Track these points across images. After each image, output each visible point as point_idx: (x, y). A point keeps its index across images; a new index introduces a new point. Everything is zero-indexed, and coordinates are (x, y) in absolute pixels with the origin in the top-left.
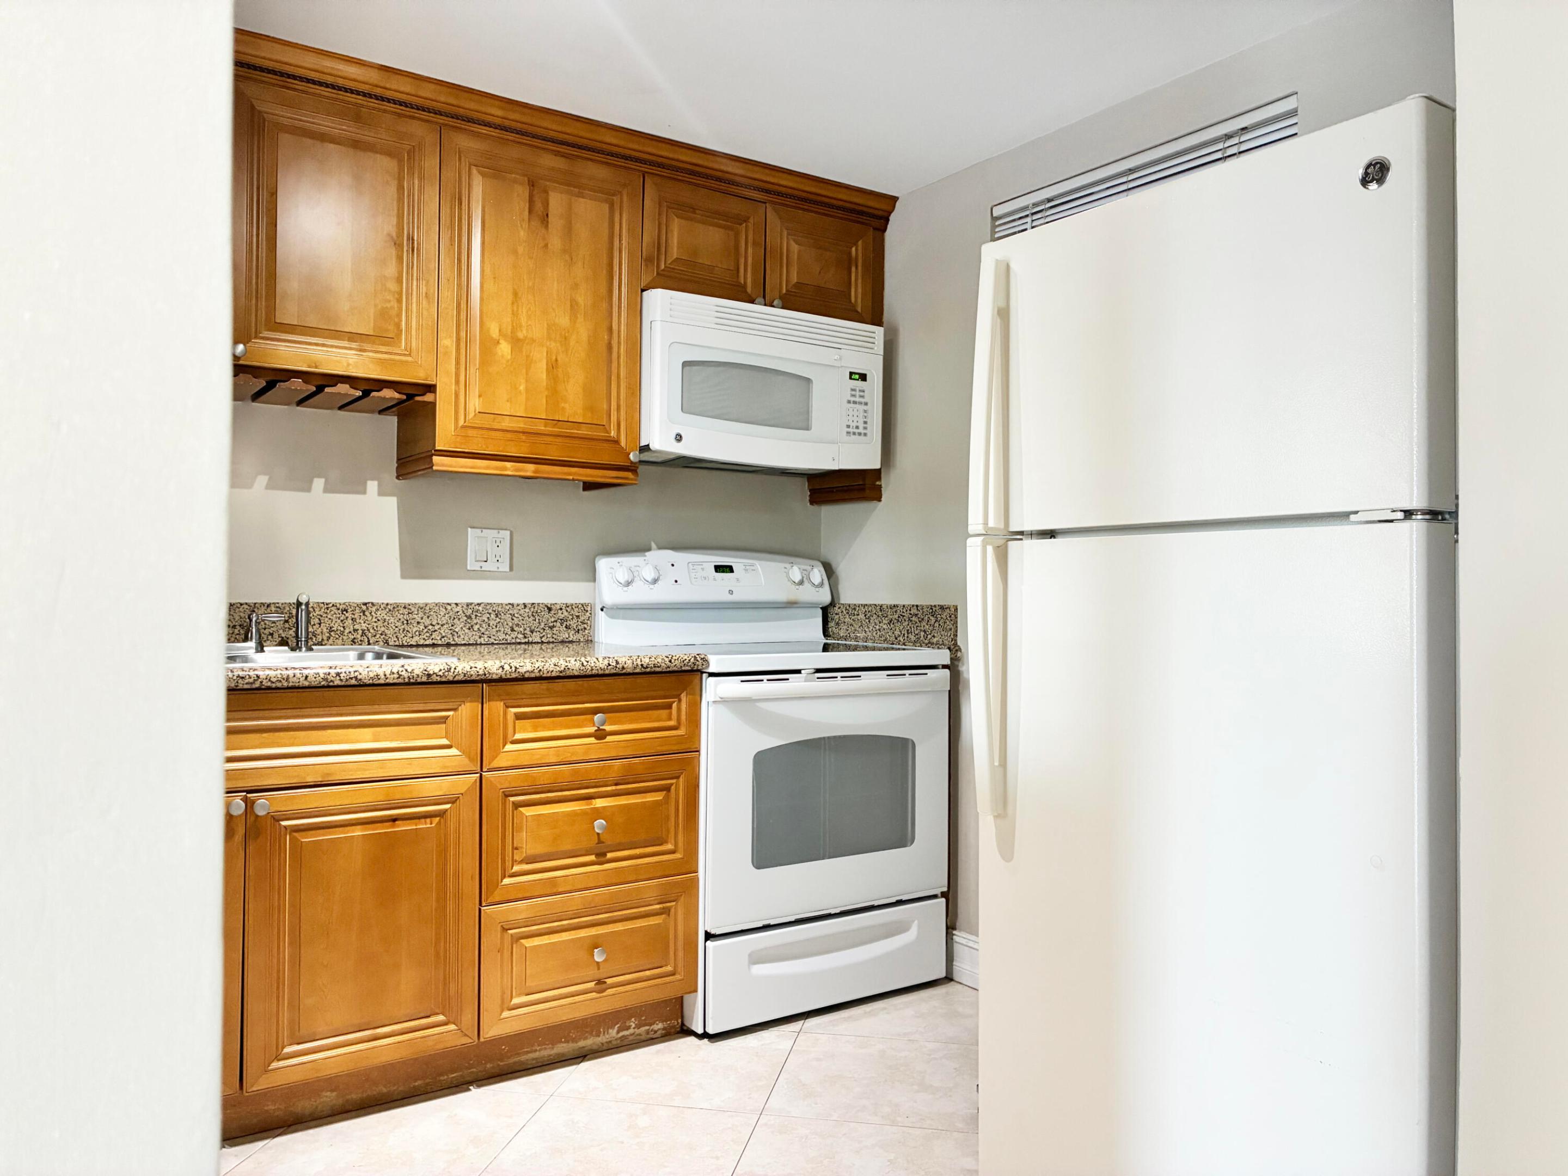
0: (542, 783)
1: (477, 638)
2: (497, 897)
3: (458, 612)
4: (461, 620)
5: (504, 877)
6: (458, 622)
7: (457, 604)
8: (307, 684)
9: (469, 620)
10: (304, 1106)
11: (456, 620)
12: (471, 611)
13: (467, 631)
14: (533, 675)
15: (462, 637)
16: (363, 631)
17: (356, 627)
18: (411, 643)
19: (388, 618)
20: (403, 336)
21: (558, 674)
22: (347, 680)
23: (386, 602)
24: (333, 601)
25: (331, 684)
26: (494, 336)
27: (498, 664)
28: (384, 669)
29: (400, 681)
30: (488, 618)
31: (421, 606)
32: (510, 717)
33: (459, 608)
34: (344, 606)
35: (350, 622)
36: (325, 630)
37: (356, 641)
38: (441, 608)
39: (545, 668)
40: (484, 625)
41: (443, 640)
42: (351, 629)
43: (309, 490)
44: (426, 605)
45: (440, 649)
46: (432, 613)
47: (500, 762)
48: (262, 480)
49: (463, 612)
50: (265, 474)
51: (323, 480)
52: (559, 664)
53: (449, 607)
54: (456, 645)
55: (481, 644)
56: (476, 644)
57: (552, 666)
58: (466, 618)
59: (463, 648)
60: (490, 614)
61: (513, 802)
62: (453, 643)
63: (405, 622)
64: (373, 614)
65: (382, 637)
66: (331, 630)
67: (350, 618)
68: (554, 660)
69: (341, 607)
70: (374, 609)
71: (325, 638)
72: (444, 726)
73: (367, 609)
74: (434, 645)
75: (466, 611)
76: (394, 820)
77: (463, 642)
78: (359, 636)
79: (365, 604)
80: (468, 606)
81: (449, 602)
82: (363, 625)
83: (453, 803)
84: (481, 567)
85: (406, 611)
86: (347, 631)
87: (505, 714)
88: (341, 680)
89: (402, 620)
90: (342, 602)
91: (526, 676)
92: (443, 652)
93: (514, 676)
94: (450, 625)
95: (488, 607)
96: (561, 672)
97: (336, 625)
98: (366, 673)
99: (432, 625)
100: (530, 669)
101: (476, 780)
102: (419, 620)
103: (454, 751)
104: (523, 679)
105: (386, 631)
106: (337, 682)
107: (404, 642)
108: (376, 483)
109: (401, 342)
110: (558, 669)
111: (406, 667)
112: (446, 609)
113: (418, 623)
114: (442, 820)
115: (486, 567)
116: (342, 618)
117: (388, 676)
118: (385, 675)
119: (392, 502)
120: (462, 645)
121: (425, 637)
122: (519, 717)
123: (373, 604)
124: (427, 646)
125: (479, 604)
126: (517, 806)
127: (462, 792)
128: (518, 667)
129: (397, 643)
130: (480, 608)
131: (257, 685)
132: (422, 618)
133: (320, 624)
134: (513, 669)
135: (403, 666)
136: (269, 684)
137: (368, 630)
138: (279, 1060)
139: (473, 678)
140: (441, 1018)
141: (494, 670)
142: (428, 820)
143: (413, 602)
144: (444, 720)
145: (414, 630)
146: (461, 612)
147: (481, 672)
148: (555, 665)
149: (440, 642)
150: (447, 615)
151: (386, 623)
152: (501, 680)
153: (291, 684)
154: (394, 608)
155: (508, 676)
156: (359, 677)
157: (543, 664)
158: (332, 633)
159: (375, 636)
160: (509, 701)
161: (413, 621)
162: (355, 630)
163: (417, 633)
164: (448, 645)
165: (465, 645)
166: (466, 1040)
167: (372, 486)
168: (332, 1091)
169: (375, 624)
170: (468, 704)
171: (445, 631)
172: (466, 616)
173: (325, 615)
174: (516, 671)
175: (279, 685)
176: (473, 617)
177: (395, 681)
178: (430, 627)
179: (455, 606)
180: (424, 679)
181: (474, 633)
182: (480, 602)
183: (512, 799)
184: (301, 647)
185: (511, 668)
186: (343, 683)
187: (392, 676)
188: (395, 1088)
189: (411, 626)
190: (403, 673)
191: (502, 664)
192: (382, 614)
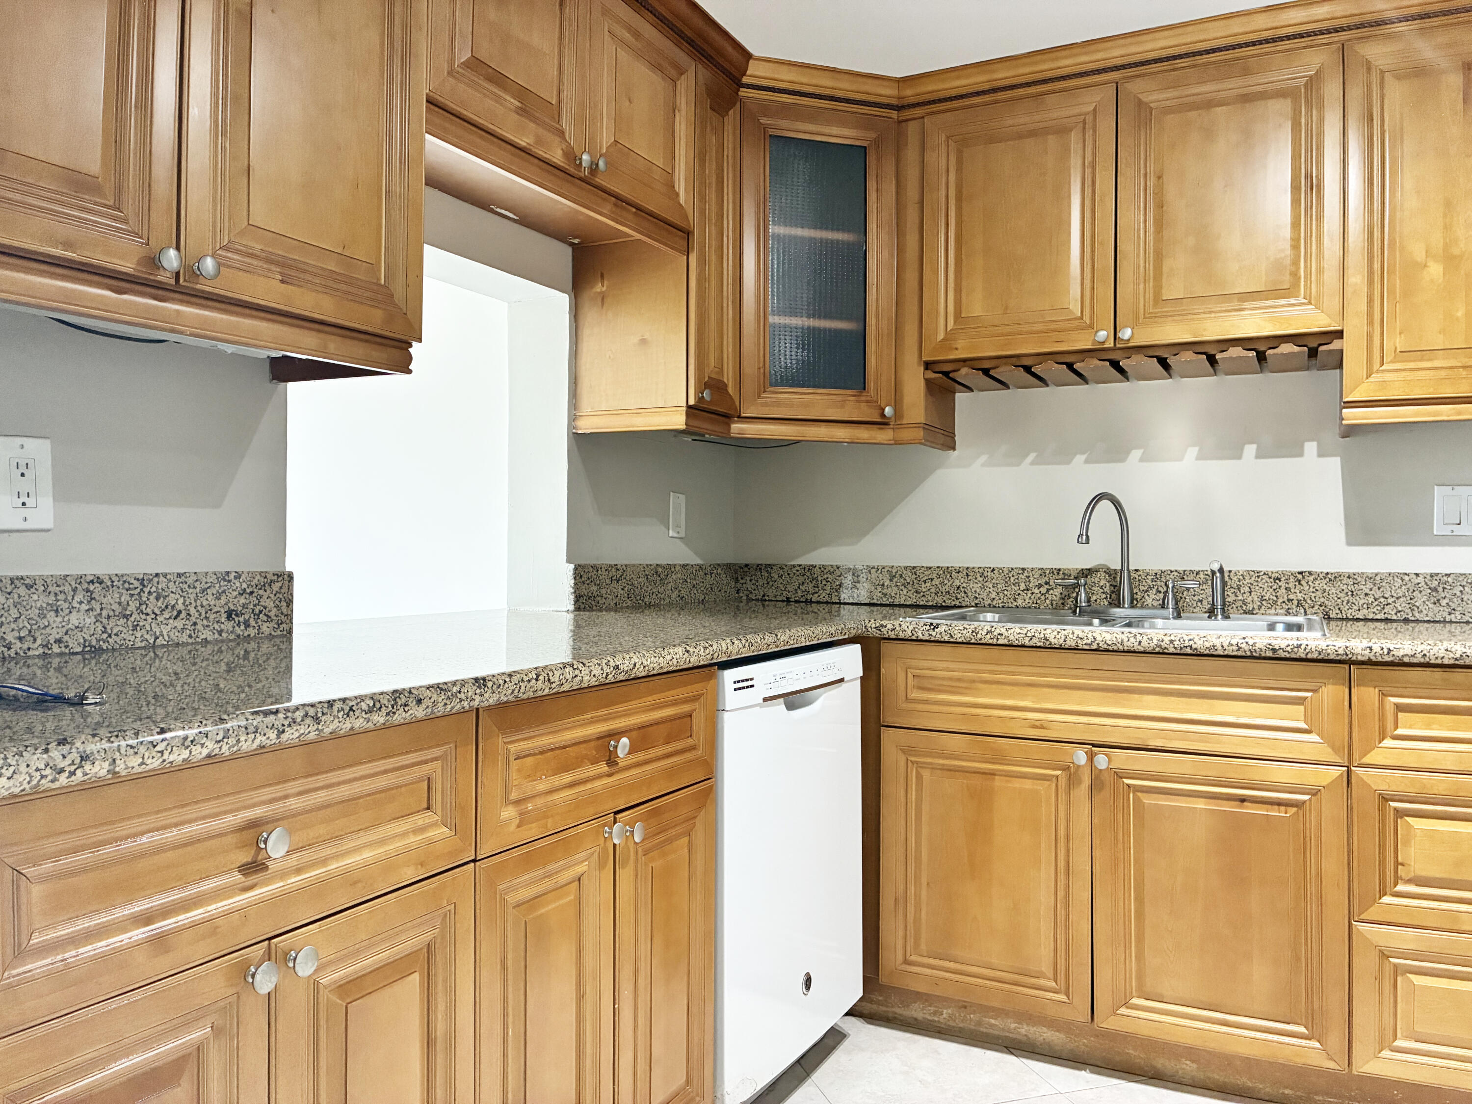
0: (1436, 792)
1: (1445, 614)
2: (1372, 913)
3: (1419, 584)
4: (1423, 593)
5: (1385, 894)
6: (1419, 595)
7: (1417, 575)
8: (1142, 649)
9: (1434, 593)
10: (1162, 1063)
11: (1417, 592)
12: (1437, 583)
13: (1431, 606)
14: (1415, 661)
15: (1425, 612)
16: (1299, 601)
17: (1291, 597)
18: (1357, 616)
19: (1328, 589)
20: (1302, 283)
21: (1452, 662)
22: (1181, 649)
23: (1325, 571)
24: (1264, 569)
25: (1166, 651)
26: (1419, 260)
27: (1365, 643)
28: (1221, 640)
29: (1240, 653)
30: (1461, 591)
31: (1370, 576)
32: (1390, 710)
33: (1420, 579)
34: (1277, 575)
35: (1284, 591)
36: (1256, 599)
37: (1291, 611)
38: (1396, 579)
39: (1432, 653)
40: (1455, 600)
41: (1399, 614)
42: (1285, 599)
43: (1240, 457)
44: (1376, 575)
45: (1395, 625)
46: (1384, 584)
47: (1372, 758)
48: (1193, 452)
49: (1426, 583)
50: (1194, 446)
51: (1254, 446)
52: (1453, 650)
53: (1406, 578)
54: (1417, 621)
55: (1451, 622)
56: (1444, 622)
57: (1443, 651)
58: (1429, 591)
59: (1426, 625)
60: (1463, 586)
61: (1396, 810)
62: (1413, 618)
63: (1350, 593)
64: (1310, 583)
65: (1321, 608)
66: (1262, 598)
67: (1283, 587)
68: (1446, 644)
69: (1273, 576)
70: (1311, 578)
71: (1256, 607)
72: (1302, 707)
73: (1304, 577)
74: (1387, 620)
75: (1429, 583)
76: (1243, 800)
77: (1426, 619)
78: (1294, 607)
79: (1301, 573)
80: (1432, 576)
81: (1407, 572)
82: (1298, 594)
83: (1314, 794)
84: (1452, 531)
85: (1350, 582)
86: (1280, 600)
87: (1382, 704)
88: (1175, 648)
89: (1346, 591)
90: (1275, 570)
91: (1406, 660)
92: (1399, 629)
93: (1387, 659)
94: (1408, 598)
95: (1460, 579)
96: (1456, 659)
97: (1268, 594)
98: (1201, 642)
99: (1383, 597)
100: (1410, 653)
101: (1342, 774)
102: (1368, 591)
103: (1314, 737)
104: (1400, 664)
105: (1326, 602)
106: (1171, 650)
107: (1349, 615)
108: (1314, 444)
109: (1299, 291)
110: (1451, 655)
111: (1247, 640)
112: (1402, 580)
113: (1366, 594)
114: (1301, 812)
115: (1458, 531)
116: (1274, 587)
117: (1226, 647)
118: (1223, 647)
119: (1334, 464)
120: (1425, 621)
121: (1375, 610)
122: (1399, 708)
123: (1310, 573)
124: (1377, 620)
125: (1448, 575)
126: (1400, 814)
127: (1324, 784)
128: (1392, 648)
129: (1340, 616)
130: (1450, 579)
131: (1095, 646)
132: (1371, 590)
133: (1250, 592)
134: (1386, 651)
135: (1244, 638)
136: (1105, 646)
137: (1305, 600)
138: (1127, 1008)
139: (1332, 657)
140: (1302, 1029)
141: (1358, 650)
142: (1282, 808)
143: (1360, 572)
144: (1300, 701)
145: (1361, 602)
146: (1423, 583)
147: (1341, 651)
148: (1447, 650)
149: (1395, 617)
150: (1404, 587)
151: (1326, 594)
152: (1369, 663)
153: (1126, 648)
154: (1335, 577)
155: (1380, 659)
156: (1194, 646)
157: (1429, 647)
158: (1264, 602)
159: (1313, 607)
160: (1388, 689)
161: (1359, 593)
162: (1290, 600)
163: (1365, 606)
164: (1406, 621)
165: (1429, 622)
166: (1331, 1065)
167: (1311, 448)
168: (1193, 1062)
169: (1313, 595)
170: (1330, 687)
171: (1401, 604)
172: (1430, 588)
173: (1255, 584)
174: (1388, 653)
175: (1115, 648)
176: (1440, 589)
177: (1235, 653)
178: (1382, 600)
179: (1415, 577)
180: (1269, 654)
181: (1442, 609)
182: (1448, 572)
183: (1393, 804)
184: (1217, 615)
185: (1382, 649)
186: (1179, 652)
187: (1231, 648)
188: (1261, 1086)
189: (1357, 598)
190: (1243, 646)
191: (1370, 644)
192: (1321, 584)
